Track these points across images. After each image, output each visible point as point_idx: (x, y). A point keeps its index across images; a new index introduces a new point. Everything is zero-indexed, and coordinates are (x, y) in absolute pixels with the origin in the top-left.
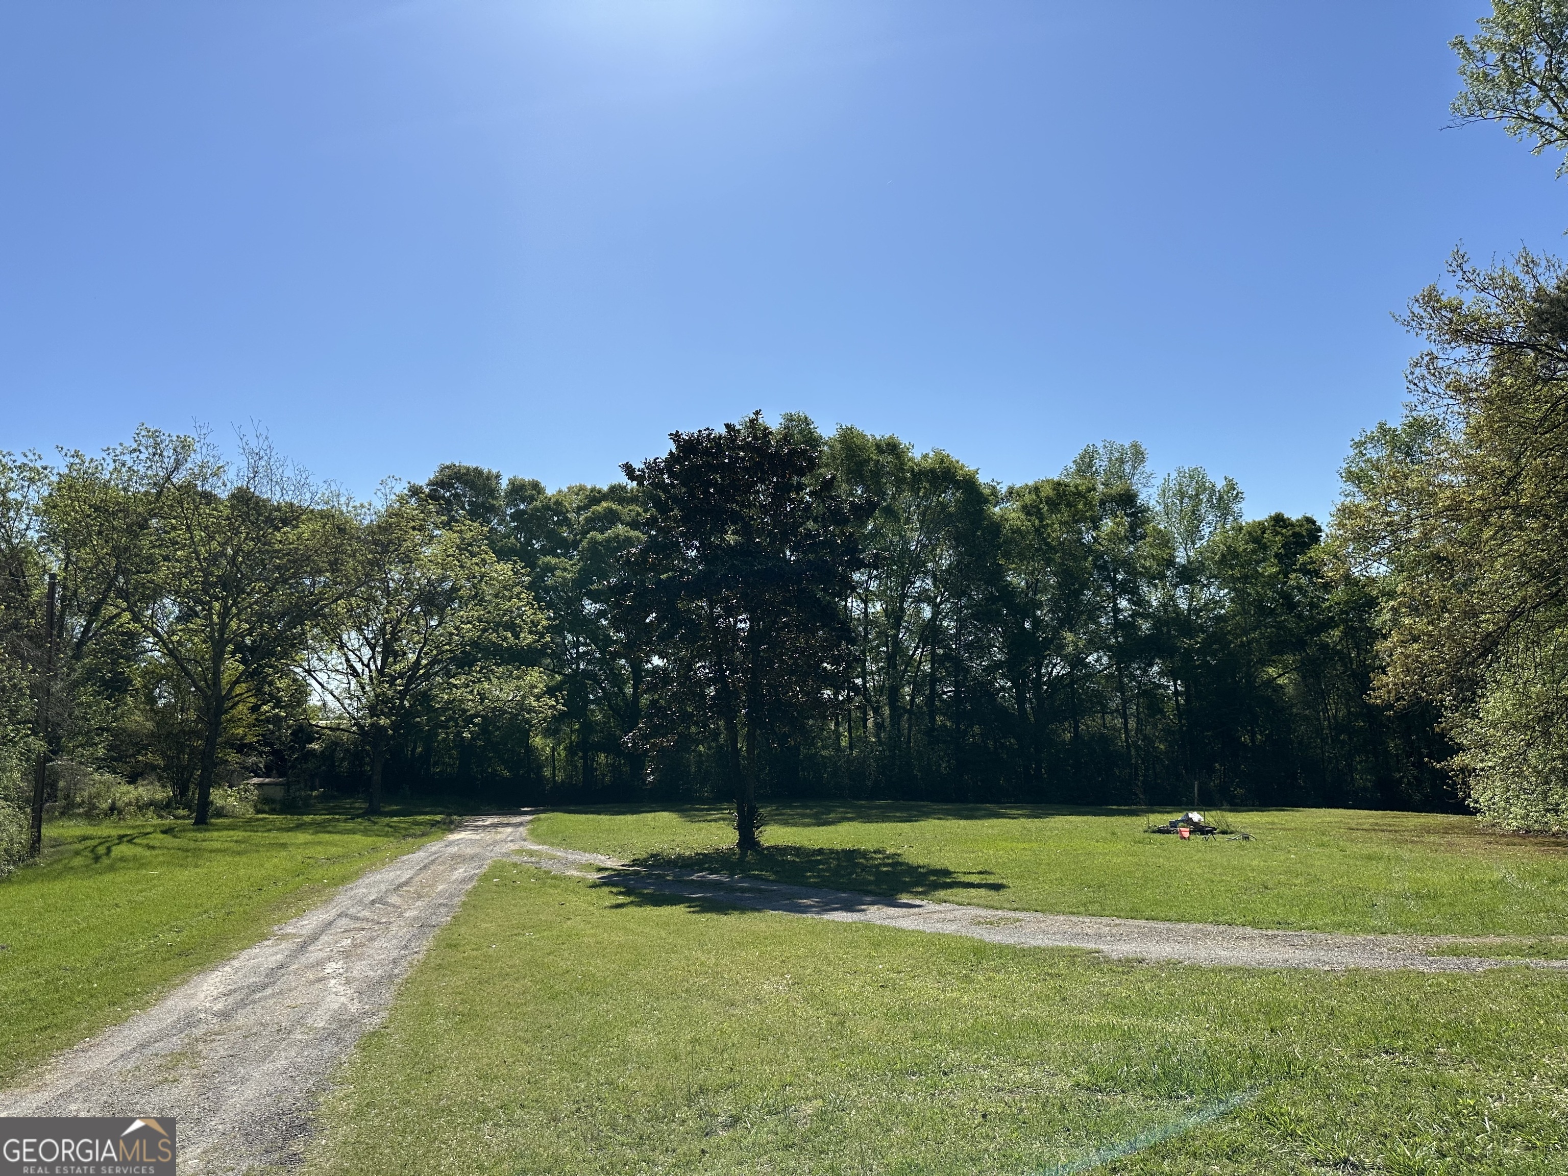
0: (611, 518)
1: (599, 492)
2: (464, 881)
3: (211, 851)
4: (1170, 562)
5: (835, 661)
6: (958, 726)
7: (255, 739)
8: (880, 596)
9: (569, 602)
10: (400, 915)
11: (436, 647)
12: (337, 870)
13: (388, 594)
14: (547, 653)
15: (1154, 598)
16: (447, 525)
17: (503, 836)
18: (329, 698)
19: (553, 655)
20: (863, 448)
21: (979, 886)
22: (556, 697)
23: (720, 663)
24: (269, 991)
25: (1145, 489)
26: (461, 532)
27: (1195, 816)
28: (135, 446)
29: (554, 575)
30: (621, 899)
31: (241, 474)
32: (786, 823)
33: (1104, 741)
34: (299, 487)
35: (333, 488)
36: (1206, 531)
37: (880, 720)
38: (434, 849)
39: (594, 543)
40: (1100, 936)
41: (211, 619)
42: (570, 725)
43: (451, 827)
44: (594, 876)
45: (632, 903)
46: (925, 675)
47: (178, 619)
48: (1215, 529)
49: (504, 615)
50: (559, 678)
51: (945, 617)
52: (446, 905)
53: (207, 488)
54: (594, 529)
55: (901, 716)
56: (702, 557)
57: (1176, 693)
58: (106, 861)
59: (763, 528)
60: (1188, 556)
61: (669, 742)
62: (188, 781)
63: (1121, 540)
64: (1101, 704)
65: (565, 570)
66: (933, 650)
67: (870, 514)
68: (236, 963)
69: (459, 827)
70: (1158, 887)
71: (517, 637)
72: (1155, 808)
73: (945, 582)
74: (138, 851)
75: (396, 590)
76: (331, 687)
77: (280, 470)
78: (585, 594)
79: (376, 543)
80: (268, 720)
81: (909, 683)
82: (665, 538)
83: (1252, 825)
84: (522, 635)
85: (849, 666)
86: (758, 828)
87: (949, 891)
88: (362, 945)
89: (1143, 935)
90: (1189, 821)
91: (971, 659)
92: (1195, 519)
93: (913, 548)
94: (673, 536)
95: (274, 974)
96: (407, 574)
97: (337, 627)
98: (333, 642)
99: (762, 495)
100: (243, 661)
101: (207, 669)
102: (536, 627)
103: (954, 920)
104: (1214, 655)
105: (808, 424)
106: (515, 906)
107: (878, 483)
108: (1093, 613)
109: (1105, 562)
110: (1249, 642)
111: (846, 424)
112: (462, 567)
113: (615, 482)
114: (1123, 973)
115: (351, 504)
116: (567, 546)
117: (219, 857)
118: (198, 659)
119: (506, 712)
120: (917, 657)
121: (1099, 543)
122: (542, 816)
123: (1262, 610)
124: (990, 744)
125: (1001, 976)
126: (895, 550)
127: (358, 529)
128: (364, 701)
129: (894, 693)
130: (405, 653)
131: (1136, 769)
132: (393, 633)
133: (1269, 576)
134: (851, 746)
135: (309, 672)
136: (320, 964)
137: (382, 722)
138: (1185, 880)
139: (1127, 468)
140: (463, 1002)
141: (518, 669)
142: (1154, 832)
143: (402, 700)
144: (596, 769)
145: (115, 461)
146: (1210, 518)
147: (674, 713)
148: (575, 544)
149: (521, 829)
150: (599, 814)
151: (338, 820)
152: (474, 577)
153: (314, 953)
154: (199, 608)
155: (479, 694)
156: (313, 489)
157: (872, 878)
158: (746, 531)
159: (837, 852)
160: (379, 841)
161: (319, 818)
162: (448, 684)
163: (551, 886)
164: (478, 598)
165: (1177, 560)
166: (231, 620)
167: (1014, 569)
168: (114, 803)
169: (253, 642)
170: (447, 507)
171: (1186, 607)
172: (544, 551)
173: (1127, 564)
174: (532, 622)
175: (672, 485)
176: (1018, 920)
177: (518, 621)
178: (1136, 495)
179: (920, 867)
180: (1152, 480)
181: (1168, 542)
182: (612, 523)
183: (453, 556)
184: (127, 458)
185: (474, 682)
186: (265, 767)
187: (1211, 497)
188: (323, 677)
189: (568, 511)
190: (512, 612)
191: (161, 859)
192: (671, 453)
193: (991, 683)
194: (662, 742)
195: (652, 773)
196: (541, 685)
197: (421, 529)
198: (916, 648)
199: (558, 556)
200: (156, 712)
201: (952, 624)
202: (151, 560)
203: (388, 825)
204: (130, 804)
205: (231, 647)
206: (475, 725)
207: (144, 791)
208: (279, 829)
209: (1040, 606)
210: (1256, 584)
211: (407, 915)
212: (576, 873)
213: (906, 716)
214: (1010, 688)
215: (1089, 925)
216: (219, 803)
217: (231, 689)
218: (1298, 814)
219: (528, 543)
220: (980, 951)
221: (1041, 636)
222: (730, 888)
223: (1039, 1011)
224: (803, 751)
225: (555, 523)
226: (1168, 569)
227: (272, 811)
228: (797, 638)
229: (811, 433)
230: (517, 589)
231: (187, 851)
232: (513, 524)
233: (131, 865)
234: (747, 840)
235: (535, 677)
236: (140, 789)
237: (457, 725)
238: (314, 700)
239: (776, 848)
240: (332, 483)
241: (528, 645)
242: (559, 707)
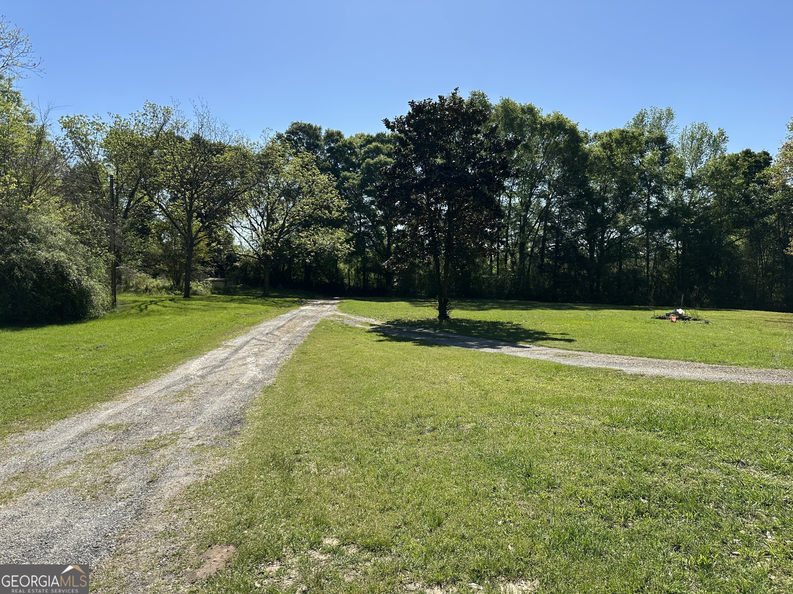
0: (378, 151)
1: (371, 137)
2: (308, 327)
3: (192, 309)
4: (682, 177)
5: (492, 227)
6: (556, 264)
7: (209, 259)
8: (518, 194)
9: (356, 196)
10: (280, 340)
11: (292, 217)
12: (250, 320)
13: (269, 189)
14: (345, 222)
15: (671, 196)
16: (295, 154)
17: (326, 309)
18: (243, 240)
19: (348, 223)
20: (513, 111)
21: (561, 340)
22: (350, 243)
23: (431, 227)
24: (222, 368)
25: (672, 135)
26: (302, 158)
27: (680, 311)
28: (144, 112)
29: (348, 182)
30: (382, 338)
31: (195, 126)
32: (463, 309)
33: (635, 272)
34: (224, 133)
35: (240, 134)
36: (704, 159)
37: (514, 260)
38: (294, 313)
39: (368, 165)
40: (622, 364)
41: (186, 200)
42: (357, 259)
43: (301, 303)
44: (369, 328)
45: (387, 340)
46: (540, 237)
47: (170, 200)
48: (710, 158)
49: (324, 201)
50: (351, 235)
51: (553, 206)
52: (301, 336)
53: (180, 134)
54: (369, 157)
55: (525, 258)
56: (424, 171)
57: (677, 248)
58: (145, 312)
59: (457, 155)
60: (692, 173)
61: (406, 266)
62: (180, 277)
63: (655, 164)
64: (635, 253)
65: (354, 179)
66: (546, 223)
67: (515, 147)
68: (206, 356)
69: (305, 304)
70: (655, 343)
71: (330, 213)
72: (659, 307)
73: (553, 186)
74: (160, 308)
75: (272, 188)
76: (244, 235)
77: (214, 124)
78: (364, 192)
79: (261, 163)
80: (215, 251)
81: (531, 241)
82: (405, 160)
83: (711, 317)
84: (333, 212)
85: (499, 230)
86: (448, 310)
87: (545, 342)
88: (263, 351)
89: (645, 365)
90: (677, 314)
91: (566, 228)
92: (699, 151)
93: (538, 168)
94: (409, 159)
95: (223, 361)
96: (277, 179)
97: (245, 205)
98: (244, 213)
99: (457, 136)
100: (202, 221)
101: (185, 225)
102: (340, 208)
103: (546, 354)
104: (701, 228)
105: (484, 97)
106: (332, 338)
107: (521, 130)
108: (636, 203)
109: (645, 176)
110: (722, 221)
111: (506, 97)
112: (303, 176)
113: (379, 132)
114: (633, 380)
115: (249, 143)
116: (355, 166)
117: (196, 312)
118: (181, 219)
119: (325, 251)
120: (536, 227)
121: (643, 165)
122: (344, 301)
123: (731, 204)
124: (573, 273)
125: (568, 379)
126: (528, 168)
127: (253, 156)
128: (259, 243)
129: (522, 246)
130: (277, 220)
131: (651, 288)
132: (272, 210)
133: (738, 185)
134: (498, 273)
135: (233, 227)
136: (244, 358)
137: (268, 253)
138: (671, 341)
139: (663, 122)
140: (309, 376)
141: (332, 229)
142: (657, 318)
143: (277, 243)
144: (370, 281)
145: (135, 120)
146: (708, 151)
147: (408, 252)
148: (359, 166)
149: (334, 306)
150: (371, 301)
151: (250, 298)
152: (309, 182)
153: (241, 354)
154: (179, 195)
155: (313, 241)
156: (230, 134)
157: (505, 334)
158: (448, 157)
159: (488, 322)
160: (269, 308)
161: (241, 297)
162: (299, 236)
163: (349, 331)
164: (311, 193)
165: (686, 175)
166: (195, 201)
167: (594, 179)
168: (147, 287)
169: (206, 212)
170: (295, 145)
171: (688, 202)
172: (344, 169)
173: (657, 177)
174: (338, 205)
175: (409, 131)
176: (580, 355)
177: (331, 205)
178: (666, 138)
179: (530, 330)
180: (676, 130)
181: (682, 165)
182: (378, 154)
183: (299, 170)
184: (140, 118)
185: (310, 235)
186: (215, 273)
187: (709, 139)
188: (239, 230)
189: (355, 148)
190: (328, 200)
191: (170, 311)
192: (409, 113)
193: (576, 242)
194: (402, 266)
195: (397, 281)
196: (342, 238)
197: (283, 156)
198: (536, 222)
199: (350, 172)
200: (163, 245)
201: (557, 210)
202: (155, 170)
203: (273, 301)
204: (154, 287)
205: (195, 214)
206: (312, 256)
207: (160, 282)
208: (222, 301)
209: (606, 200)
210: (729, 189)
211: (283, 339)
212: (360, 326)
213: (528, 258)
214: (586, 244)
215: (617, 359)
216: (195, 288)
217: (197, 234)
218: (737, 313)
219: (336, 165)
220: (558, 368)
221: (606, 216)
222: (434, 336)
223: (587, 394)
224: (473, 274)
225: (349, 154)
226: (680, 180)
227: (219, 293)
228: (472, 215)
229: (485, 102)
230: (330, 188)
231: (181, 309)
232: (328, 155)
233: (157, 313)
234: (443, 315)
235: (340, 234)
236: (158, 281)
237: (303, 256)
238: (236, 242)
239: (457, 319)
240: (239, 131)
241: (336, 217)
242: (352, 248)
